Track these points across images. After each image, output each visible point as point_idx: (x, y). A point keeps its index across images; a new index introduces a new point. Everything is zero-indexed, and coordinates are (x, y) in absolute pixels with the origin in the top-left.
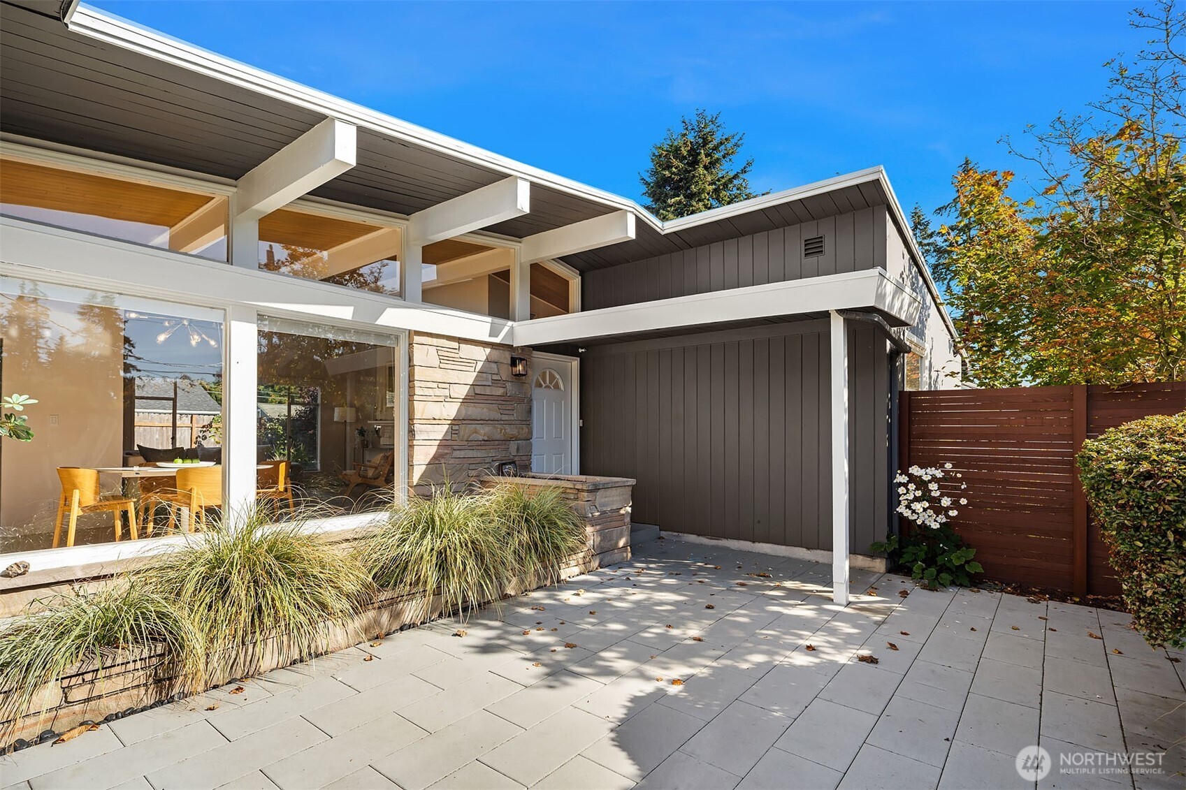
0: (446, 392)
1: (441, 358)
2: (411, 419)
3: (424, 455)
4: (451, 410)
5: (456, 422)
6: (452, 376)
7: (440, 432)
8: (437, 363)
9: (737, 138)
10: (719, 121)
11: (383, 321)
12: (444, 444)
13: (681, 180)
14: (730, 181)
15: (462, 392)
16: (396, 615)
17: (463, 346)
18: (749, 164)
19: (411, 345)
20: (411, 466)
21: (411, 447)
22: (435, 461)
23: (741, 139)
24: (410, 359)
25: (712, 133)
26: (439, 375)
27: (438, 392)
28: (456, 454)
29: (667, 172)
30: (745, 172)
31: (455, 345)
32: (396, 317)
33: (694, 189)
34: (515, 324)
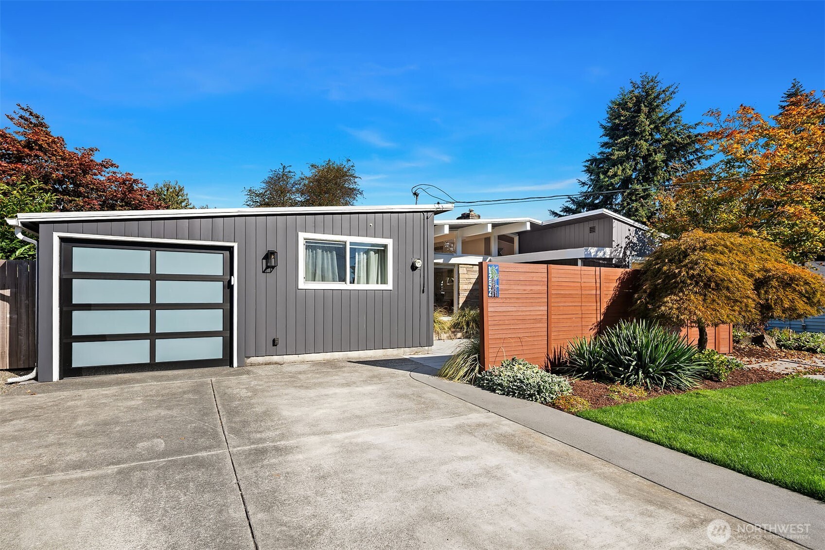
0: (469, 281)
1: (467, 271)
2: (459, 289)
3: (462, 300)
4: (470, 287)
5: (471, 290)
6: (471, 276)
7: (466, 294)
8: (466, 273)
9: (674, 87)
10: (658, 79)
11: (451, 262)
12: (467, 297)
13: (628, 124)
14: (668, 119)
15: (473, 281)
16: (455, 335)
17: (474, 266)
18: (682, 106)
19: (458, 268)
20: (458, 304)
21: (459, 298)
22: (465, 303)
23: (677, 87)
24: (458, 272)
25: (652, 88)
26: (467, 276)
27: (466, 281)
28: (472, 300)
29: (617, 121)
30: (679, 112)
31: (472, 266)
32: (454, 261)
33: (637, 130)
34: (491, 258)
